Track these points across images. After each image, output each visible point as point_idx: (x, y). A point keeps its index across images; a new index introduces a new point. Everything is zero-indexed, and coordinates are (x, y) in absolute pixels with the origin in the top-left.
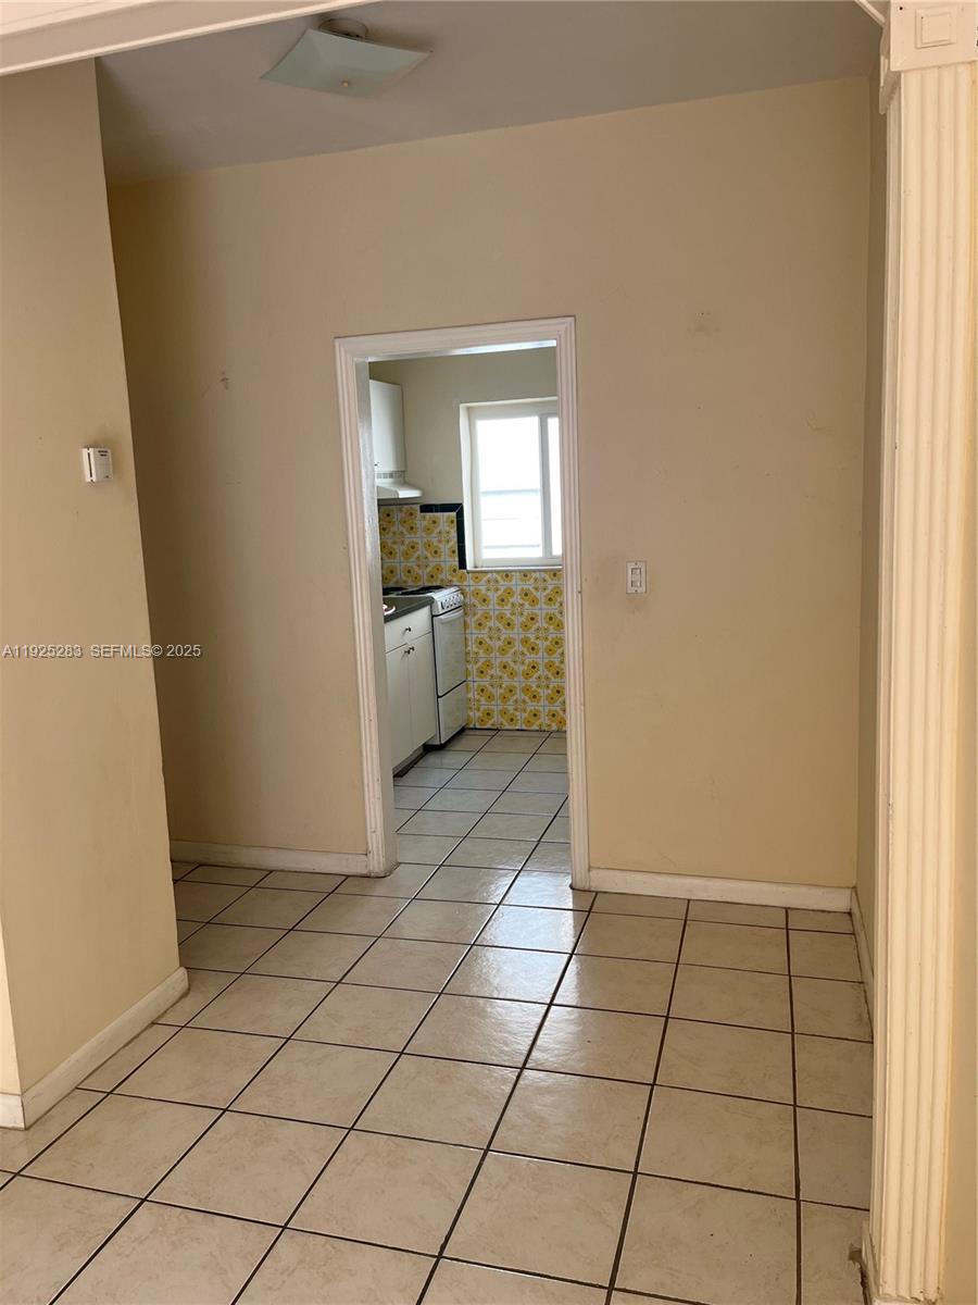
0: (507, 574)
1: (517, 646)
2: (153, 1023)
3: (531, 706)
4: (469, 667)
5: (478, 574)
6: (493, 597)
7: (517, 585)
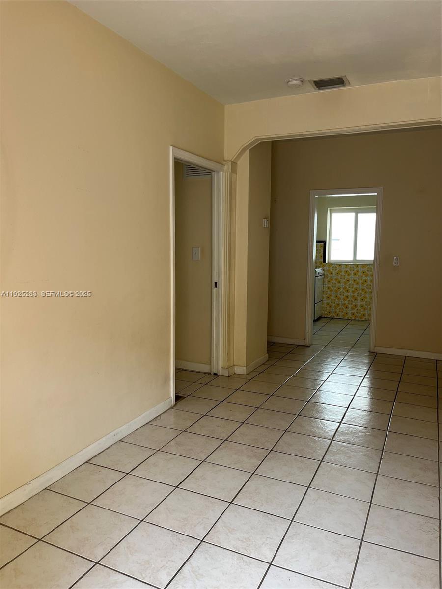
0: (340, 265)
1: (342, 290)
2: (263, 364)
3: (345, 310)
4: (324, 296)
5: (330, 264)
6: (334, 272)
7: (344, 269)
